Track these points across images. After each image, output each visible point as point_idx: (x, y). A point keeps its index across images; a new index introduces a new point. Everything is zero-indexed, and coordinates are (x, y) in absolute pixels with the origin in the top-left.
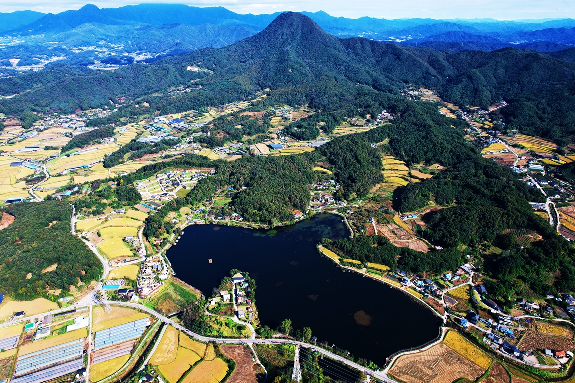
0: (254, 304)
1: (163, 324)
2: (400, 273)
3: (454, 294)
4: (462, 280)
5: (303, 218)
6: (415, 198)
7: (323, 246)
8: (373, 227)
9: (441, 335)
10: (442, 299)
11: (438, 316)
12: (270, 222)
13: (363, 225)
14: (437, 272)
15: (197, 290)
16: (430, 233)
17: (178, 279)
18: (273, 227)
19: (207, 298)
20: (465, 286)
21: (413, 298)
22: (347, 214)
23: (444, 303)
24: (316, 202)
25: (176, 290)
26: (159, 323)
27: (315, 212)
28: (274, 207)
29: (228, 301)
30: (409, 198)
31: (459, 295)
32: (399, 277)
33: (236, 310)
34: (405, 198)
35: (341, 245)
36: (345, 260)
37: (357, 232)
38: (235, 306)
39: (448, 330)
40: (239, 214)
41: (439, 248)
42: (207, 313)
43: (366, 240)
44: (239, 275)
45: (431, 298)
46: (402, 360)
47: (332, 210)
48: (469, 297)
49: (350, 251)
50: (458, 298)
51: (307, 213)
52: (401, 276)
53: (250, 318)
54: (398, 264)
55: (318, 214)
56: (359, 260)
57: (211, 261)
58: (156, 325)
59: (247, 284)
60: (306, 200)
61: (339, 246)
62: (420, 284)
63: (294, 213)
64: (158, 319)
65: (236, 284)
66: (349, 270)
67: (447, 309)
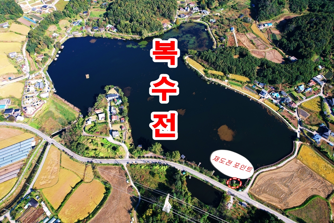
0: (127, 122)
1: (47, 144)
2: (258, 84)
3: (307, 106)
4: (313, 92)
5: (170, 27)
6: (272, 7)
7: (189, 57)
8: (233, 36)
9: (295, 150)
10: (295, 112)
11: (292, 130)
12: (140, 34)
13: (224, 35)
14: (292, 84)
15: (75, 108)
16: (285, 44)
17: (58, 96)
18: (144, 38)
19: (84, 117)
20: (317, 98)
21: (270, 111)
22: (209, 23)
23: (297, 116)
24: (182, 11)
25: (56, 108)
26: (43, 143)
27: (181, 22)
28: (144, 18)
29: (103, 120)
30: (266, 7)
31: (311, 108)
32: (257, 88)
33: (111, 129)
34: (263, 6)
35: (206, 57)
36: (209, 72)
37: (219, 42)
38: (110, 125)
39: (301, 145)
40: (112, 25)
41: (293, 58)
42: (84, 133)
43: (228, 52)
44: (113, 91)
45: (285, 111)
46: (261, 178)
47: (196, 18)
48: (320, 110)
49: (214, 63)
50: (310, 111)
51: (174, 22)
52: (259, 88)
53: (124, 138)
54: (257, 76)
55: (184, 23)
56: (222, 71)
57: (87, 76)
58: (40, 146)
59: (120, 101)
60: (173, 10)
61: (204, 58)
62: (276, 96)
63: (162, 23)
64: (41, 139)
65: (110, 101)
66: (213, 82)
67: (300, 123)
